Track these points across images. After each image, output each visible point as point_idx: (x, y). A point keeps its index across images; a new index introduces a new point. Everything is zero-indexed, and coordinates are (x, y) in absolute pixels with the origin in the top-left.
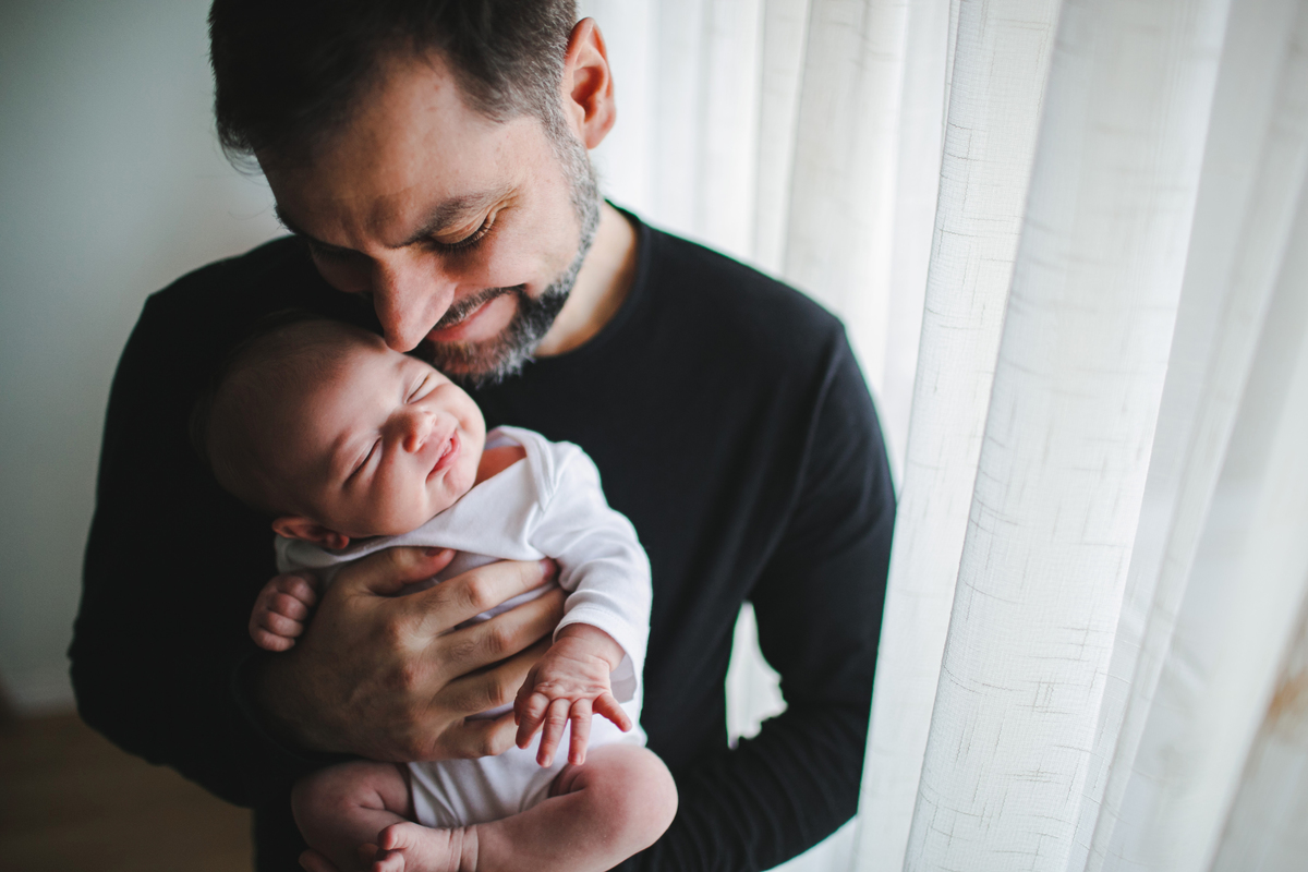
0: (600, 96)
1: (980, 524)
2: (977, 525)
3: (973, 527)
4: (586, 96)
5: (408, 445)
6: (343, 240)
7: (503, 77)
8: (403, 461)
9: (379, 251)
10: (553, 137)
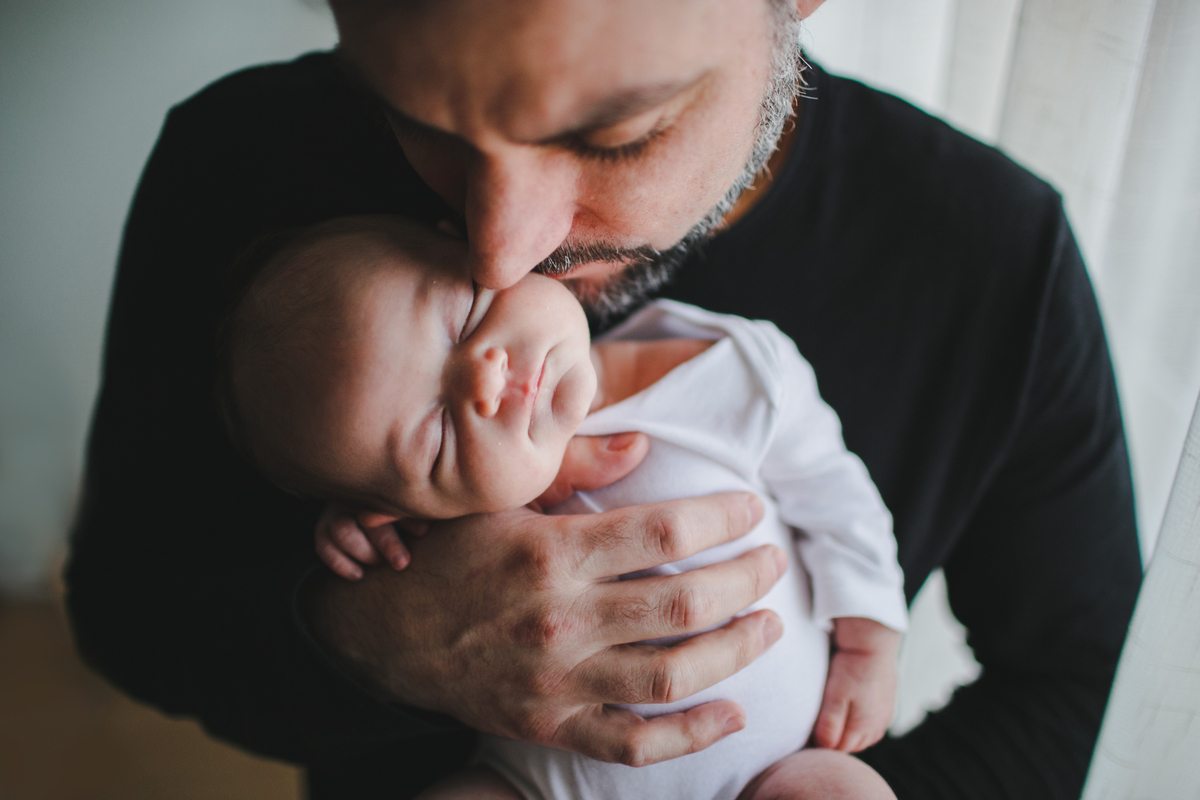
5: (480, 408)
10: (773, 6)
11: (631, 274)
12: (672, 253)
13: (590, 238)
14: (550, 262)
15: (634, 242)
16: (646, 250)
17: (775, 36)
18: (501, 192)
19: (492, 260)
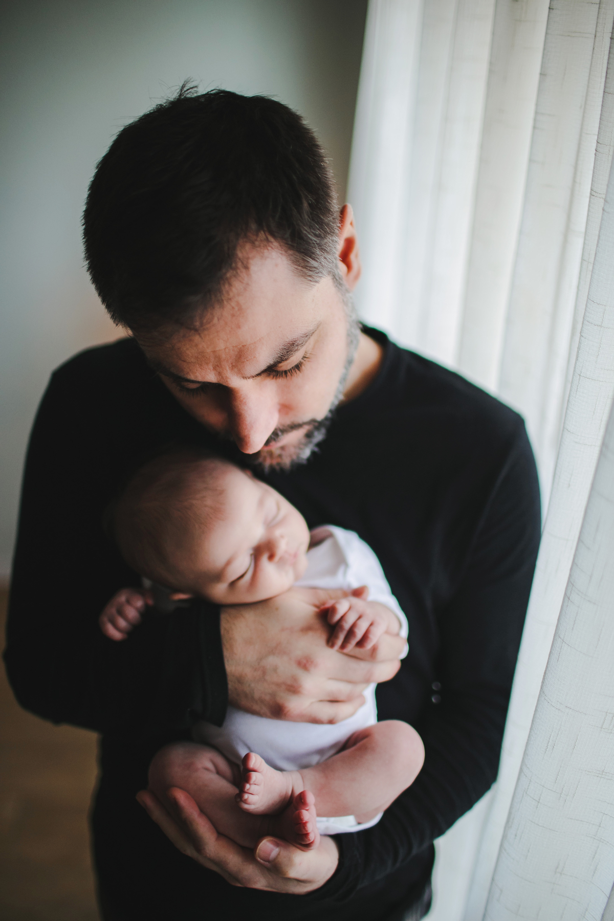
0: (352, 257)
1: (570, 598)
2: (569, 599)
3: (566, 598)
4: (345, 258)
5: (271, 557)
6: (211, 377)
7: (318, 252)
8: (269, 569)
9: (235, 382)
10: (338, 288)
11: (309, 435)
12: (326, 419)
13: (288, 421)
14: (273, 436)
15: (307, 417)
16: (313, 421)
17: (343, 301)
18: (245, 403)
19: (249, 438)
